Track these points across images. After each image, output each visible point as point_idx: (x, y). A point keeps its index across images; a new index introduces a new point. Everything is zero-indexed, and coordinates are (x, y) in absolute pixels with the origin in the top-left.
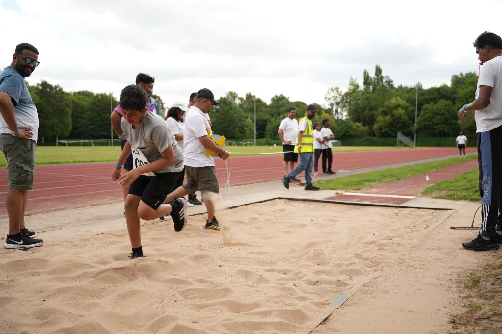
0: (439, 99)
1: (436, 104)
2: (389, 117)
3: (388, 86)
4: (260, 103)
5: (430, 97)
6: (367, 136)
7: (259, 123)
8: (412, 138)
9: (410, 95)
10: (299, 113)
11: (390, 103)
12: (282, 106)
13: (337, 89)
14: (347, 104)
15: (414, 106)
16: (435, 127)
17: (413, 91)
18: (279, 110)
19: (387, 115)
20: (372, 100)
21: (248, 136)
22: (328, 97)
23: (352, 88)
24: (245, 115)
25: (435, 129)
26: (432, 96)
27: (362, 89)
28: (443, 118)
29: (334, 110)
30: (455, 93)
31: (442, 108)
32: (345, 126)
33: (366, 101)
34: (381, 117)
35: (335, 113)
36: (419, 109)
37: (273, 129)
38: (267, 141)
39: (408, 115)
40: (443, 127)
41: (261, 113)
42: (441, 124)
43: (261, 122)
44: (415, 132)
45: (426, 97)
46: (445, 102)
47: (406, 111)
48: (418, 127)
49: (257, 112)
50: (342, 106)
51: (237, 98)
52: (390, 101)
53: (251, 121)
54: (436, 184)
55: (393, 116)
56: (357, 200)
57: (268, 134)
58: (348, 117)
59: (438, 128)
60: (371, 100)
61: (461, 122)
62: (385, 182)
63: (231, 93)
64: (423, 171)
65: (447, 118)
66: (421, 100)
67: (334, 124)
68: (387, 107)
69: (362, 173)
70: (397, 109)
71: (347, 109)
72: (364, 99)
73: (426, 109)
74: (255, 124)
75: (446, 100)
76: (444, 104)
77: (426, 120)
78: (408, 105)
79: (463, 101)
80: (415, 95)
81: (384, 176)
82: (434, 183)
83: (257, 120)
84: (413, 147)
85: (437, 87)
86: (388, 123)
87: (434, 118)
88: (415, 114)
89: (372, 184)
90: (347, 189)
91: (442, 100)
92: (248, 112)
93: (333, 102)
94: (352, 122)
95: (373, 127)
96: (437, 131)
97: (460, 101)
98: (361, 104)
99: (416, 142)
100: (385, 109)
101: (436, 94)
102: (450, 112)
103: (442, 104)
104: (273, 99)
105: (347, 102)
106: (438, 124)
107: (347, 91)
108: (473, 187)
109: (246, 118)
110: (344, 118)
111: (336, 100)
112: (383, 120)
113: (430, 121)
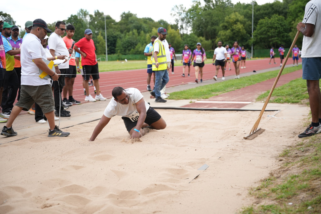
0: (273, 14)
1: (270, 18)
2: (229, 31)
3: (227, 3)
4: (111, 20)
5: (265, 12)
6: (210, 49)
7: (110, 39)
8: (249, 51)
9: (247, 10)
10: (147, 29)
11: (230, 18)
12: (131, 23)
13: (181, 6)
14: (191, 20)
15: (251, 21)
16: (270, 40)
17: (250, 6)
18: (128, 26)
19: (227, 29)
20: (214, 16)
21: (100, 52)
22: (173, 13)
23: (195, 5)
24: (96, 32)
25: (270, 42)
26: (266, 11)
27: (204, 5)
28: (277, 31)
29: (179, 25)
30: (286, 8)
31: (276, 22)
32: (190, 40)
33: (208, 16)
34: (222, 31)
35: (180, 29)
36: (256, 23)
37: (123, 45)
38: (118, 56)
39: (246, 30)
40: (277, 39)
41: (111, 30)
42: (275, 37)
43: (111, 38)
44: (252, 45)
45: (262, 12)
46: (278, 16)
47: (244, 26)
48: (255, 40)
49: (107, 29)
50: (187, 21)
51: (88, 16)
52: (230, 16)
53: (102, 38)
54: (268, 91)
55: (232, 30)
56: (207, 106)
57: (118, 50)
58: (192, 32)
59: (272, 41)
60: (212, 16)
61: (292, 35)
62: (228, 92)
63: (82, 11)
64: (258, 81)
65: (279, 31)
66: (257, 15)
67: (180, 39)
68: (227, 22)
69: (209, 84)
70: (236, 24)
71: (191, 25)
72: (206, 15)
73: (261, 24)
74: (106, 41)
75: (279, 15)
76: (277, 18)
77: (261, 34)
78: (246, 19)
79: (293, 15)
80: (252, 11)
81: (227, 87)
82: (266, 90)
83: (108, 36)
84: (250, 59)
85: (271, 3)
86: (228, 37)
87: (269, 32)
88: (252, 27)
89: (217, 93)
90: (199, 98)
91: (275, 15)
92: (99, 29)
93: (178, 18)
94: (196, 37)
95: (215, 41)
96: (271, 43)
97: (291, 15)
98: (204, 20)
99: (254, 54)
100: (226, 24)
101: (270, 10)
102: (282, 26)
103: (275, 18)
104: (122, 16)
105: (190, 18)
106: (272, 37)
107: (191, 7)
108: (294, 93)
109: (97, 34)
110: (189, 33)
111: (180, 16)
112: (224, 34)
113: (266, 34)
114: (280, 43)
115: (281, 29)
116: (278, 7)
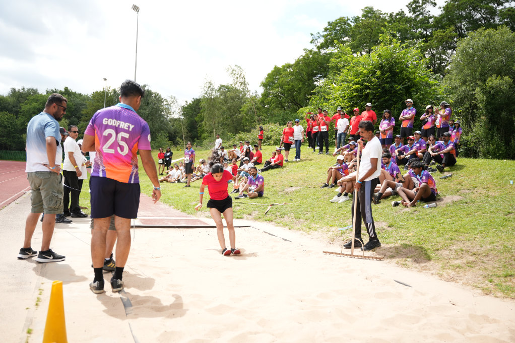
28: (6, 130)
31: (5, 120)
40: (6, 140)
42: (4, 136)
46: (8, 114)
76: (6, 116)
91: (4, 112)
102: (12, 125)
114: (10, 144)
115: (12, 128)
116: (6, 104)
